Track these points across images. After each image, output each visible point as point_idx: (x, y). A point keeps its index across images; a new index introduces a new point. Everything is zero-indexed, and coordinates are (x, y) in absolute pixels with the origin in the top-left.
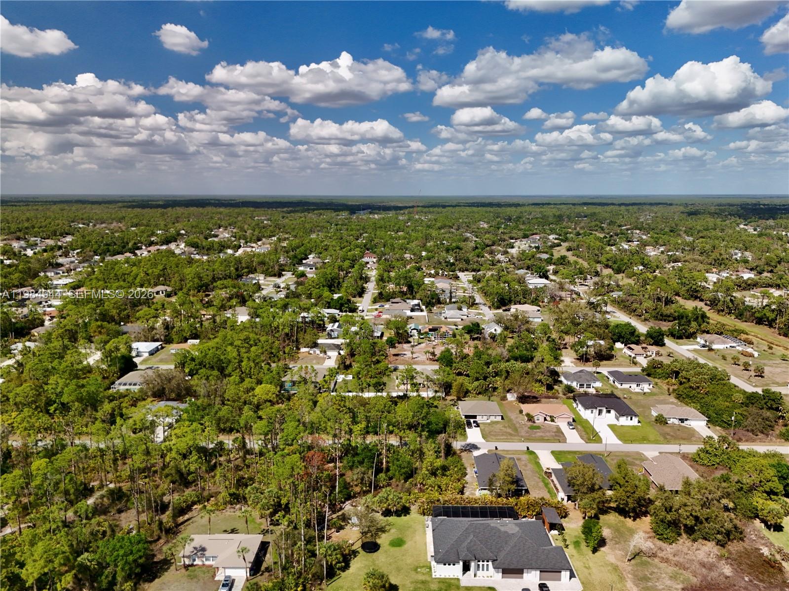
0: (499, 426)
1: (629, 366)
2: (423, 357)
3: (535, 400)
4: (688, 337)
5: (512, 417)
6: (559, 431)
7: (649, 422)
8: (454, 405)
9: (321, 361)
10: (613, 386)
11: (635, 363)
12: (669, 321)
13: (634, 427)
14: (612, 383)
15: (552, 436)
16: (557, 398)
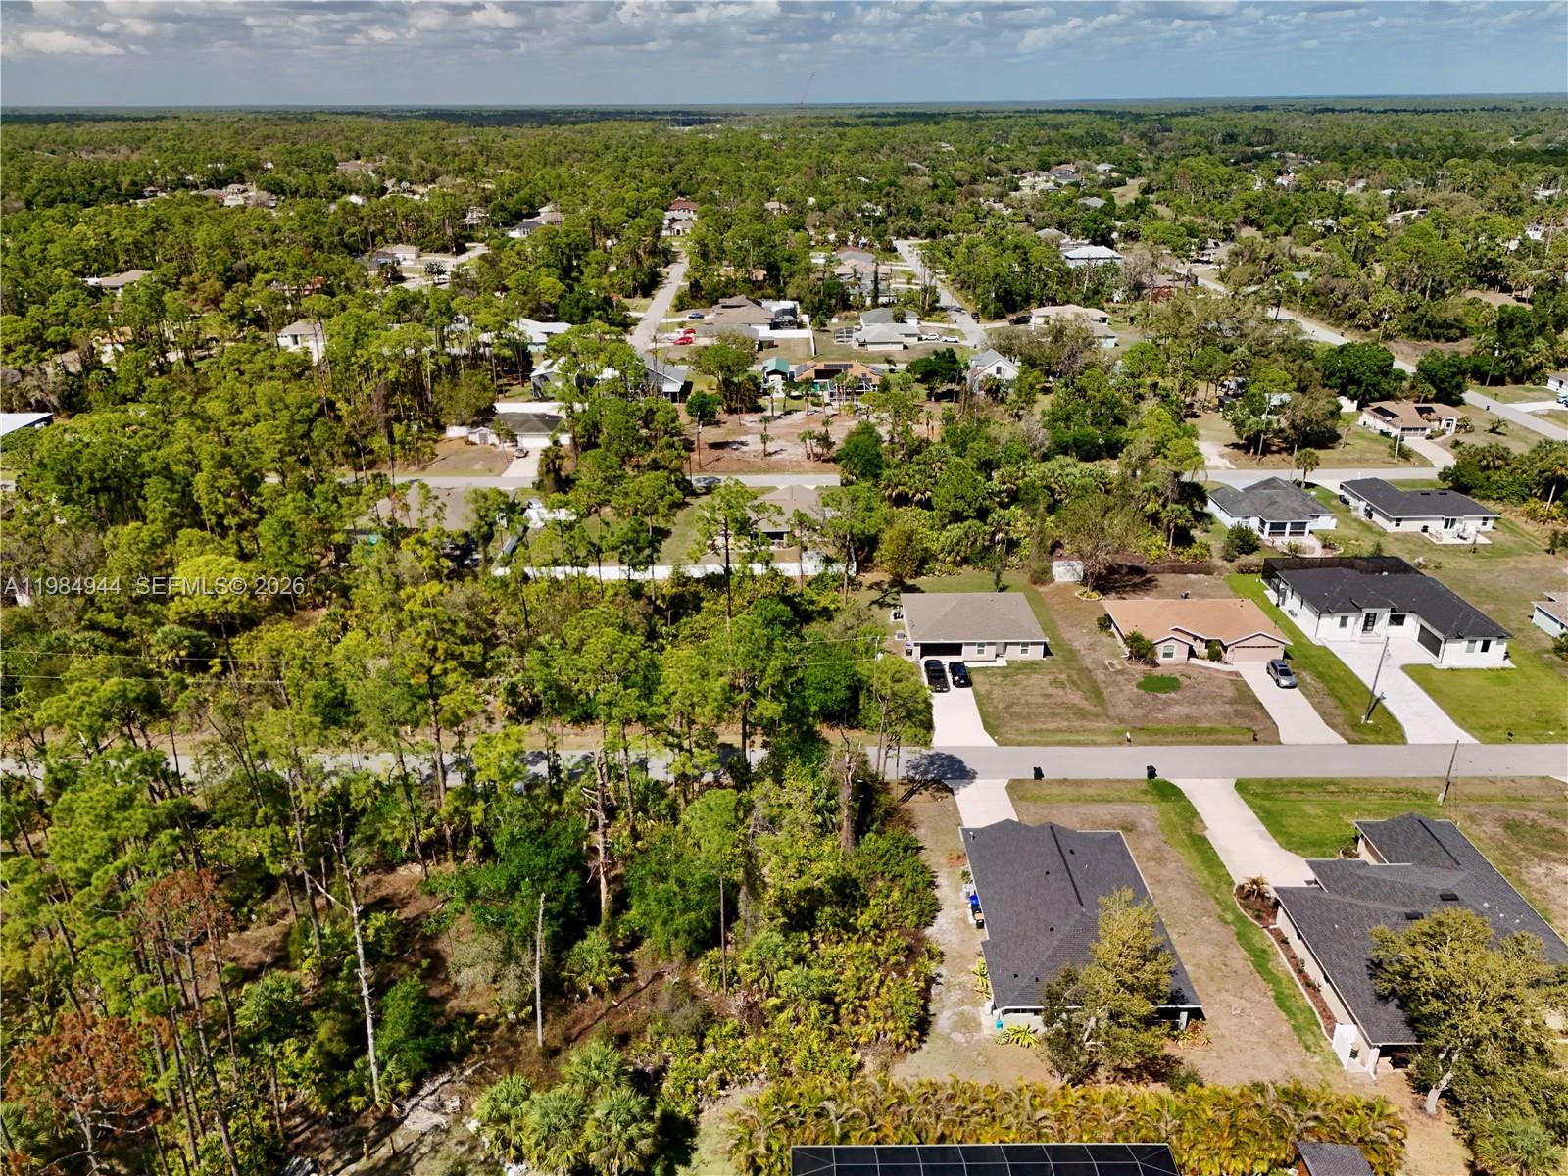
0: (1038, 682)
1: (1390, 464)
2: (795, 451)
3: (1137, 580)
4: (1518, 380)
5: (1077, 645)
6: (1244, 695)
7: (1538, 654)
8: (881, 604)
9: (497, 463)
10: (1368, 529)
11: (1406, 455)
12: (1449, 340)
13: (1495, 675)
14: (1364, 519)
15: (1225, 715)
16: (1209, 573)
